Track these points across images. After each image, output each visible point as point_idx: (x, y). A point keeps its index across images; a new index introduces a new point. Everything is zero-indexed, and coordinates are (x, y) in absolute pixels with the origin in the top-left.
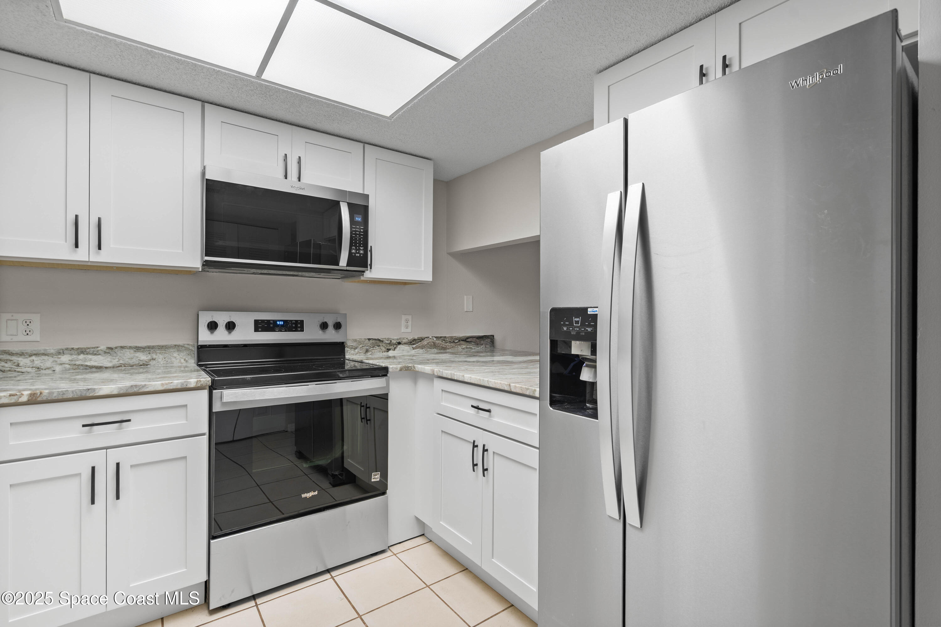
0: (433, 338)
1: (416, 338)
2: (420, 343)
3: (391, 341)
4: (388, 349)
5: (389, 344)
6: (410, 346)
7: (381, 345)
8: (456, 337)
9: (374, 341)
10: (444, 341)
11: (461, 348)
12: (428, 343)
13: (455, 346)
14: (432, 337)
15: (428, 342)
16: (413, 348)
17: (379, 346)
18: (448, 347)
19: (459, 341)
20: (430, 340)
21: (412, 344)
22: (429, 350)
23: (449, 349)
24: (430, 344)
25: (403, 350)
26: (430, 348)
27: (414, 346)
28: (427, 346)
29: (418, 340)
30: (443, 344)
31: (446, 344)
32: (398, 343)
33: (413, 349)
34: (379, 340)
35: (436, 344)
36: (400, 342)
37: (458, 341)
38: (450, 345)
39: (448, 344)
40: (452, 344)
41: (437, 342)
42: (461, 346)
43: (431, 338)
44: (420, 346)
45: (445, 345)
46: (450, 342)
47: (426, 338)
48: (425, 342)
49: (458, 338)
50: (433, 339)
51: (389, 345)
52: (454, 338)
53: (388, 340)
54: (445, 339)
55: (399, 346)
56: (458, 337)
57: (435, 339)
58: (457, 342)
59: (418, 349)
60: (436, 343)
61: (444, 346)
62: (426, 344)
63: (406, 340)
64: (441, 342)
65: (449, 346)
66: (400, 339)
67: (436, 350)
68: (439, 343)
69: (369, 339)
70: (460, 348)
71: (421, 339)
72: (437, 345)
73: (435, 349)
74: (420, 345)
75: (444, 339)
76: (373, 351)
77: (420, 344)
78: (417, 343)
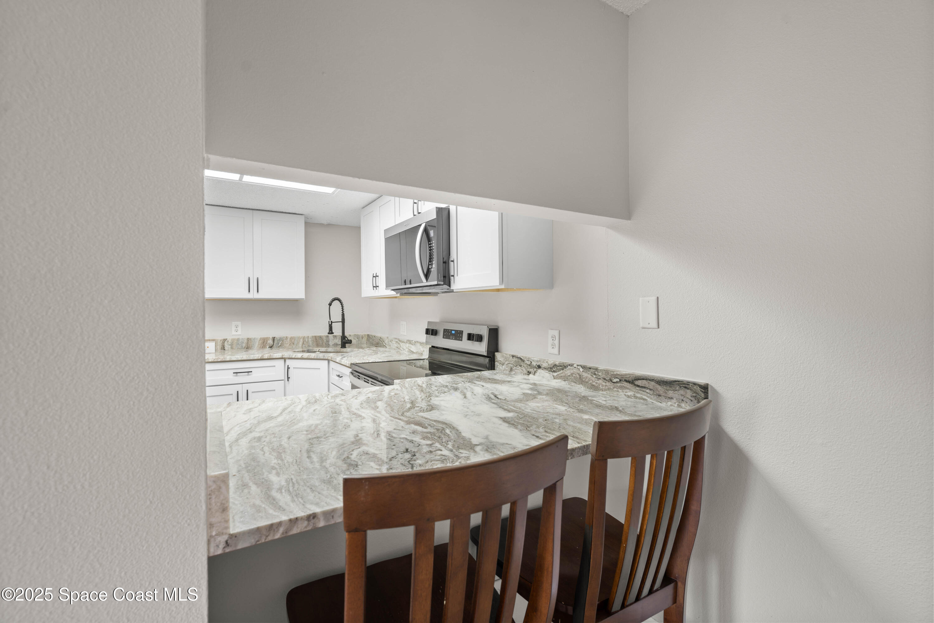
0: (579, 367)
1: (557, 363)
2: (562, 371)
3: (531, 362)
4: (528, 372)
5: (529, 365)
6: (550, 373)
7: (522, 365)
8: (615, 373)
9: (516, 359)
10: (595, 376)
11: (625, 395)
12: (572, 374)
13: (614, 388)
14: (578, 365)
15: (572, 372)
16: (553, 376)
17: (521, 366)
18: (600, 386)
19: (620, 380)
20: (575, 371)
21: (552, 370)
22: (573, 384)
23: (603, 391)
24: (574, 375)
25: (543, 377)
26: (575, 382)
27: (555, 374)
28: (571, 379)
29: (560, 366)
30: (593, 380)
31: (598, 382)
32: (538, 366)
33: (554, 379)
34: (521, 359)
35: (583, 378)
36: (540, 365)
37: (618, 380)
38: (604, 384)
39: (600, 381)
40: (608, 384)
41: (585, 375)
42: (625, 391)
43: (576, 367)
44: (561, 377)
45: (596, 383)
46: (605, 379)
47: (569, 365)
48: (568, 372)
49: (619, 375)
50: (579, 369)
51: (529, 367)
52: (612, 373)
53: (528, 361)
54: (596, 373)
55: (540, 371)
56: (618, 373)
57: (581, 370)
58: (617, 382)
59: (560, 380)
60: (583, 376)
61: (594, 384)
62: (569, 374)
63: (546, 363)
64: (589, 376)
65: (603, 386)
66: (540, 361)
67: (582, 387)
68: (587, 377)
69: (513, 356)
70: (622, 393)
71: (563, 367)
72: (584, 380)
73: (581, 385)
74: (562, 375)
75: (594, 371)
76: (516, 371)
77: (562, 373)
78: (559, 371)
